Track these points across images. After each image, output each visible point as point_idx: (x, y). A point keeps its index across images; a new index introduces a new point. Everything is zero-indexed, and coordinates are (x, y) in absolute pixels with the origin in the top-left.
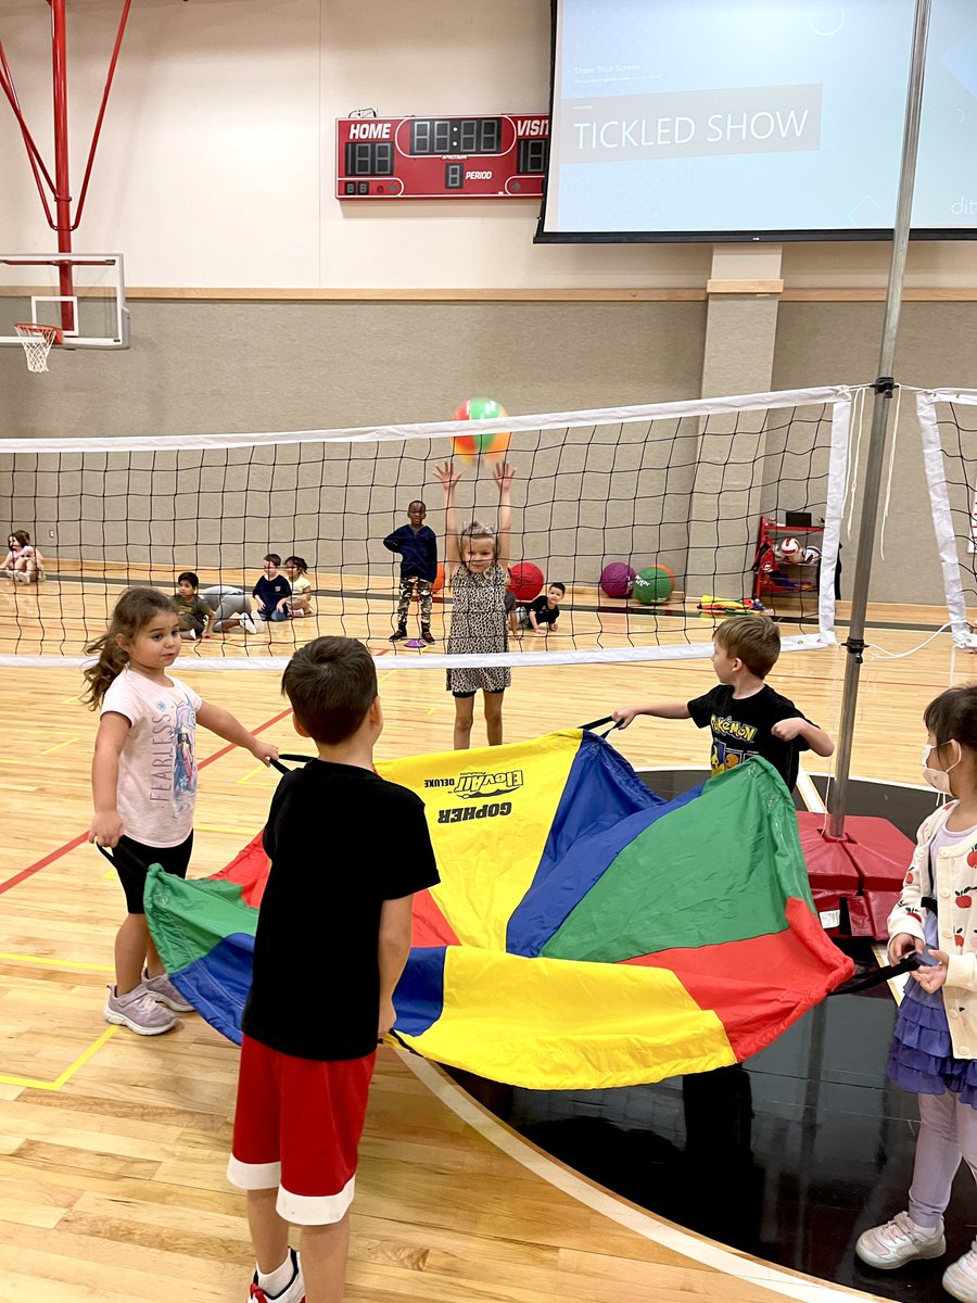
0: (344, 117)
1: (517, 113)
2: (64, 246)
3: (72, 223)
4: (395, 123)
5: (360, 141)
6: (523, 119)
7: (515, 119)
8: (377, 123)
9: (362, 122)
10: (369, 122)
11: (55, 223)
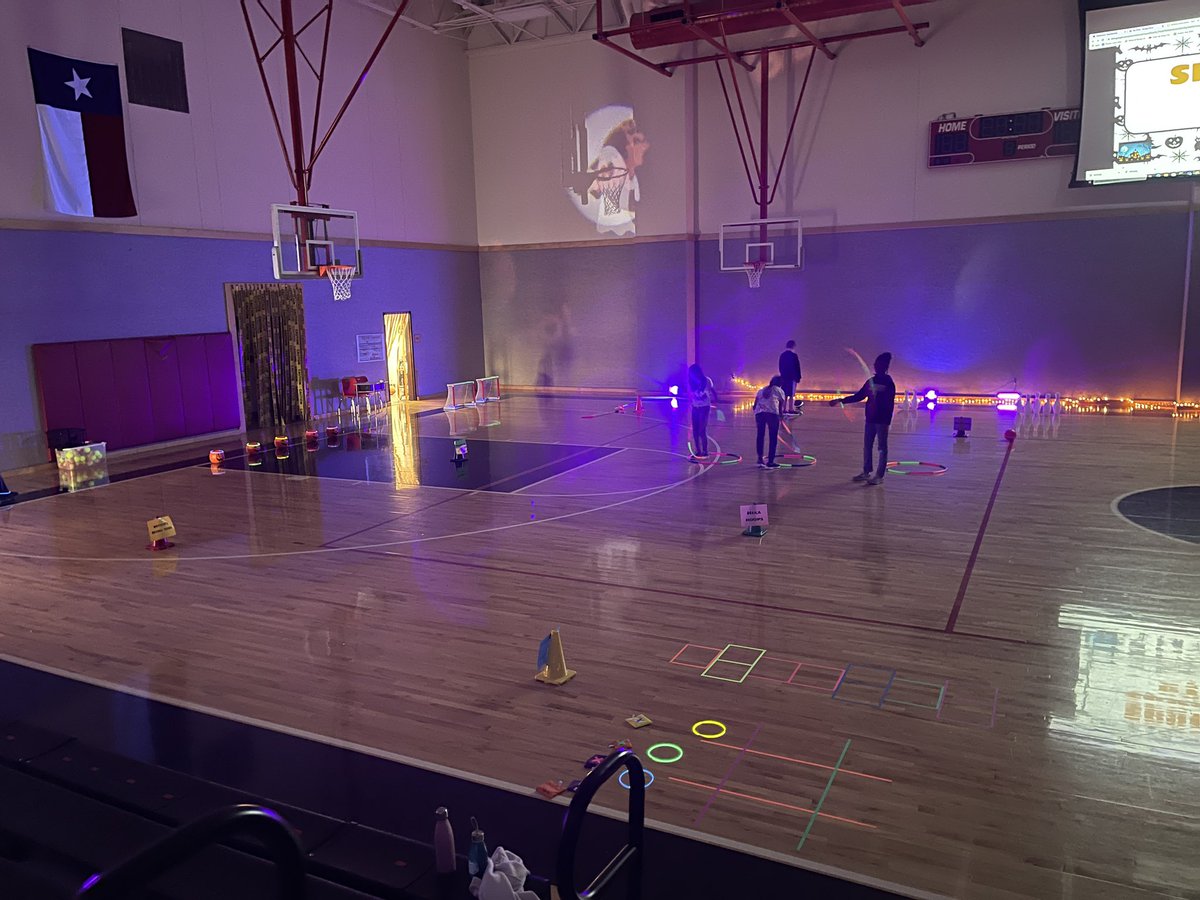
0: (933, 119)
1: (1053, 107)
2: (764, 215)
3: (769, 200)
4: (969, 120)
5: (945, 133)
6: (1058, 111)
7: (1053, 112)
8: (957, 122)
9: (947, 122)
10: (952, 122)
11: (759, 201)
